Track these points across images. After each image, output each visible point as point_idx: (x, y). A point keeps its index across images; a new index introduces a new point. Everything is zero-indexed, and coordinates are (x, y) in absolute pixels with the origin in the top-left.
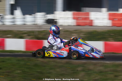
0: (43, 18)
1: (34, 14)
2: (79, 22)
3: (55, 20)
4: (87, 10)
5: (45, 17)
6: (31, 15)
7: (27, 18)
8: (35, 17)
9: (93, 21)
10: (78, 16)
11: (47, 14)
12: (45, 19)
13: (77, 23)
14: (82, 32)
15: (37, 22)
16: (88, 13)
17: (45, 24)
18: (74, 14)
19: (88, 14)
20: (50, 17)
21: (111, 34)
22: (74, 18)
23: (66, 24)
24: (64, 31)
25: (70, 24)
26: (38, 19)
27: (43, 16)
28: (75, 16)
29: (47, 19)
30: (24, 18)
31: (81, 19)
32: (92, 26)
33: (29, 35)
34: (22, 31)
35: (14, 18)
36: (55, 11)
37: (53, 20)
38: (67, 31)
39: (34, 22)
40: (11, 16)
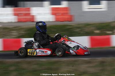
9: (35, 17)
13: (19, 19)
16: (29, 8)
18: (15, 10)
19: (29, 10)
21: (53, 30)
22: (15, 15)
28: (16, 12)
31: (23, 15)
32: (33, 22)
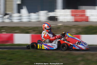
0: (46, 16)
1: (38, 12)
2: (77, 19)
3: (56, 17)
4: (83, 8)
5: (47, 15)
6: (35, 13)
7: (32, 16)
8: (38, 15)
9: (89, 18)
10: (75, 14)
11: (49, 12)
12: (47, 16)
13: (75, 19)
14: (79, 27)
15: (41, 19)
16: (84, 10)
17: (47, 20)
18: (72, 12)
20: (52, 14)
22: (72, 15)
23: (66, 21)
24: (64, 26)
25: (69, 20)
26: (41, 16)
27: (46, 14)
28: (73, 13)
29: (49, 17)
30: (29, 16)
31: (78, 16)
32: (88, 21)
33: (34, 31)
34: (28, 27)
35: (20, 16)
36: (56, 9)
37: (55, 17)
38: (67, 26)
39: (38, 19)
40: (18, 15)
